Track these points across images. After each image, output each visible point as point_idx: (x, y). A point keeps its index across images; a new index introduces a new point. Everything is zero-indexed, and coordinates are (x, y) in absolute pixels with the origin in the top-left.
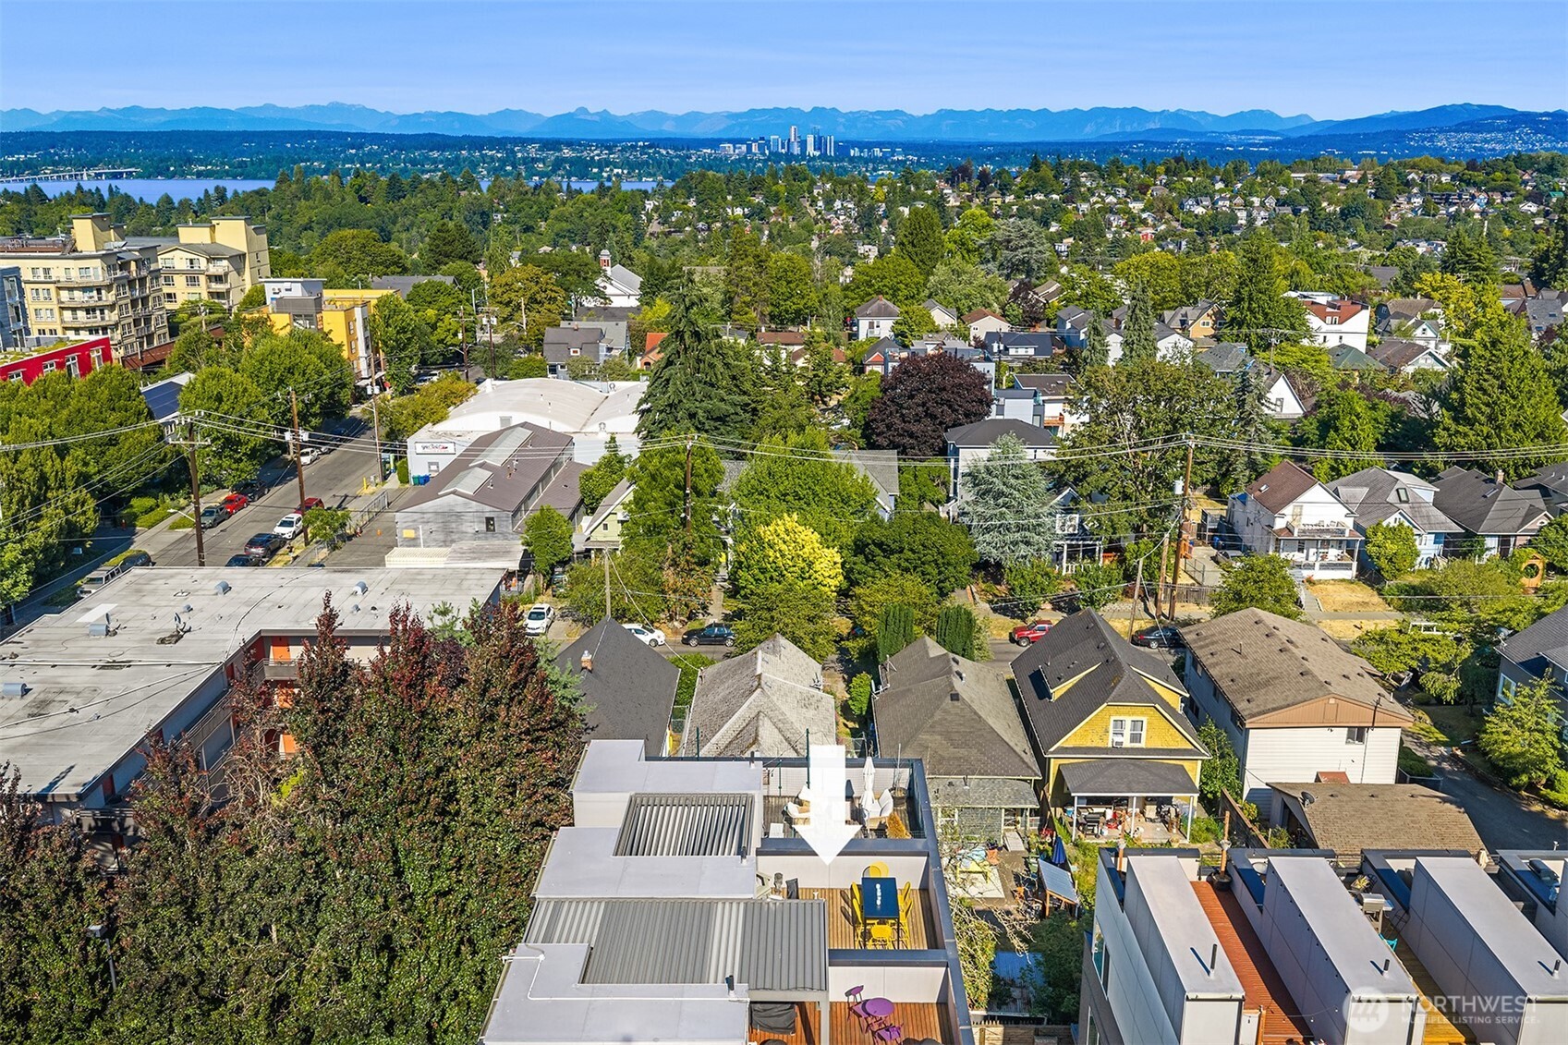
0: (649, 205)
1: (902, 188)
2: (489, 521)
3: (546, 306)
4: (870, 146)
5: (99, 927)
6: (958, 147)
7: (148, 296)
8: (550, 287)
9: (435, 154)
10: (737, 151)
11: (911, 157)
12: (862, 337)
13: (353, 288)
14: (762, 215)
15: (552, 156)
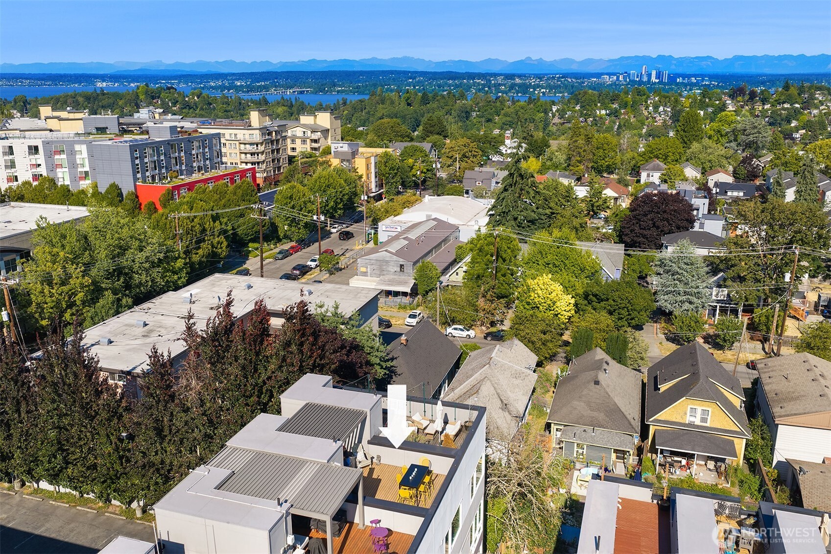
0: (554, 109)
1: (700, 100)
2: (401, 266)
3: (471, 159)
4: (689, 76)
5: (126, 434)
6: (744, 77)
7: (280, 149)
8: (474, 149)
9: (451, 82)
10: (611, 80)
11: (713, 83)
12: (642, 181)
13: (381, 147)
14: (616, 114)
15: (510, 82)
